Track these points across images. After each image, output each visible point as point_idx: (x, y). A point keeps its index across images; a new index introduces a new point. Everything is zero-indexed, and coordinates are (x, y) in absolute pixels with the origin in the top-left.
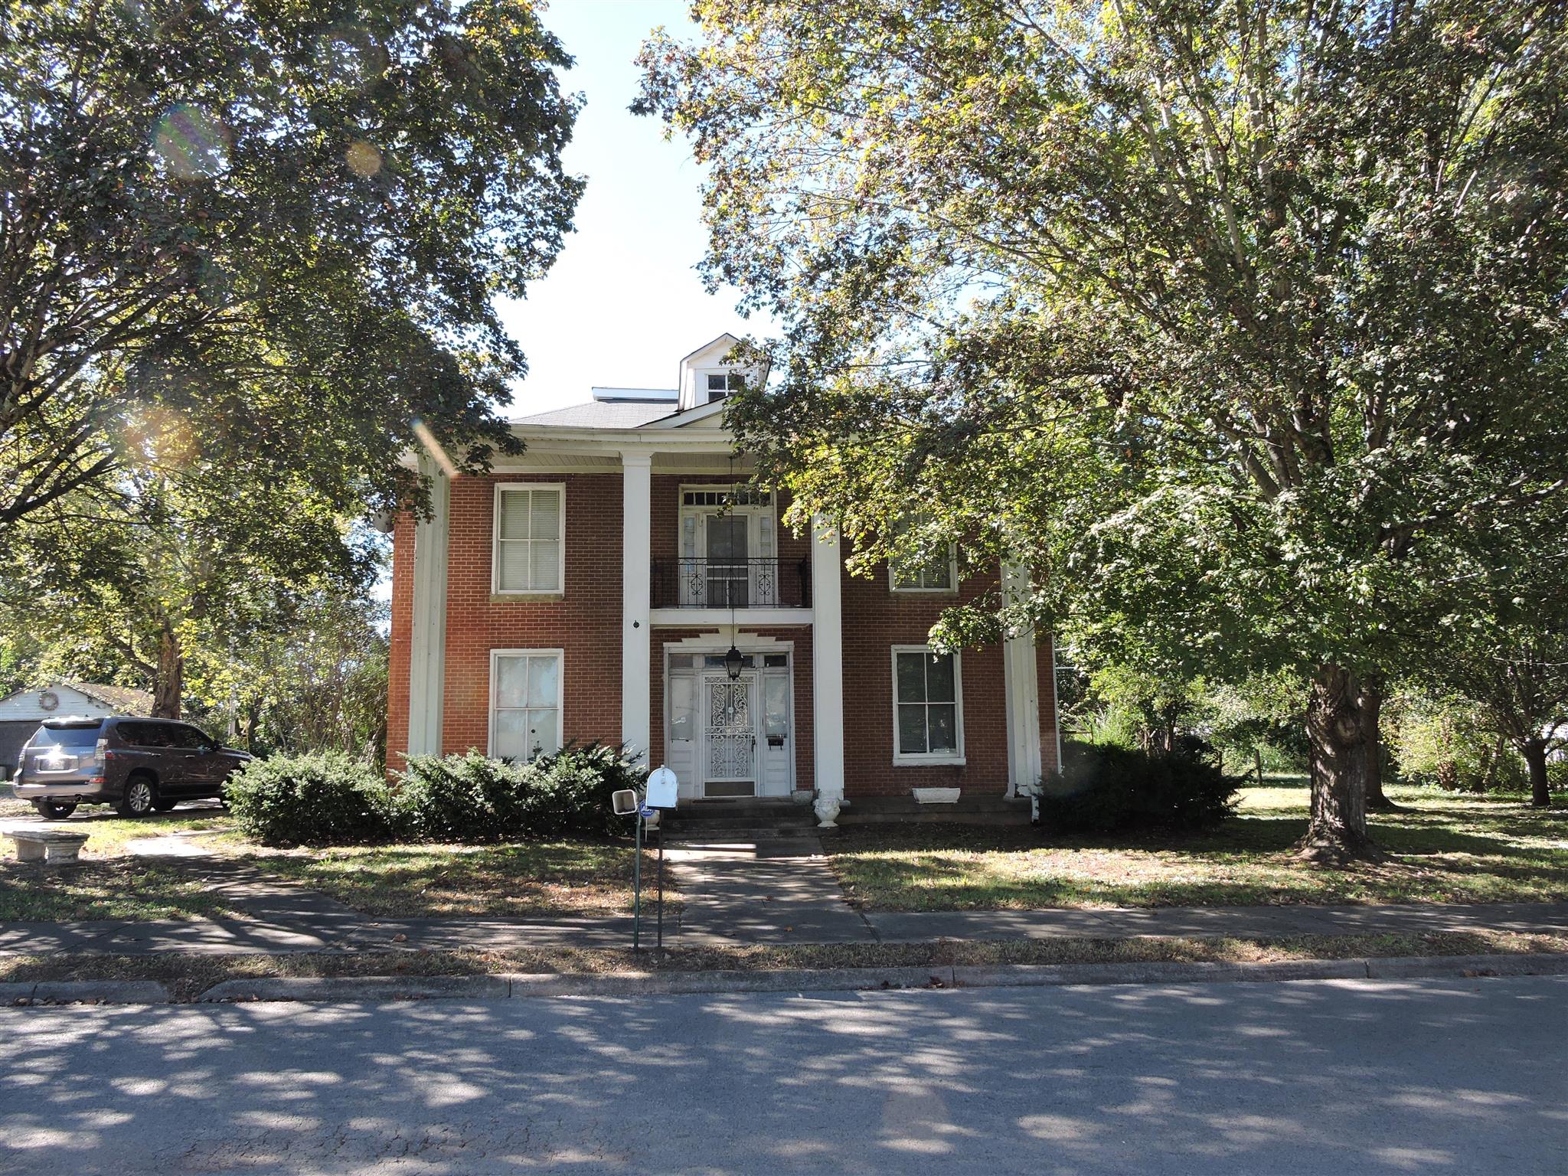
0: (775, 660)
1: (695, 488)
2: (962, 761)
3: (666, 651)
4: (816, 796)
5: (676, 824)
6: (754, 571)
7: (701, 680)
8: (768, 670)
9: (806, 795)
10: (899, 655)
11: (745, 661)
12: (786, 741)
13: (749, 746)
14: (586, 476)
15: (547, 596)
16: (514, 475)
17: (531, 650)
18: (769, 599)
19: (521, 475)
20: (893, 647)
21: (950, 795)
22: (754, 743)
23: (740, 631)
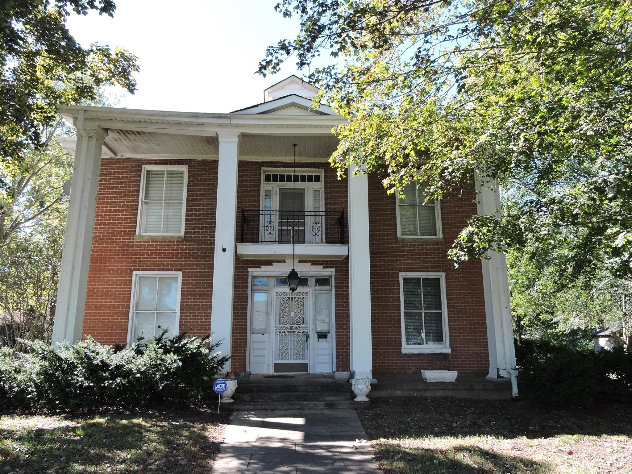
0: (322, 281)
1: (272, 171)
2: (448, 351)
3: (250, 274)
4: (352, 376)
5: (246, 397)
6: (309, 220)
7: (273, 294)
8: (318, 288)
9: (344, 375)
10: (404, 279)
11: (303, 282)
12: (329, 335)
13: (305, 338)
14: (202, 161)
15: (173, 237)
16: (155, 160)
17: (160, 272)
18: (319, 239)
19: (160, 160)
20: (401, 274)
21: (450, 376)
22: (308, 336)
23: (300, 262)
